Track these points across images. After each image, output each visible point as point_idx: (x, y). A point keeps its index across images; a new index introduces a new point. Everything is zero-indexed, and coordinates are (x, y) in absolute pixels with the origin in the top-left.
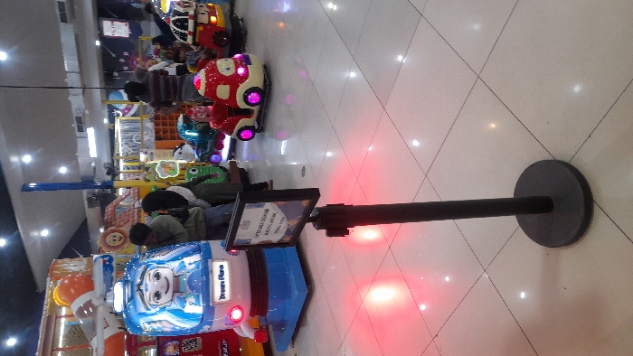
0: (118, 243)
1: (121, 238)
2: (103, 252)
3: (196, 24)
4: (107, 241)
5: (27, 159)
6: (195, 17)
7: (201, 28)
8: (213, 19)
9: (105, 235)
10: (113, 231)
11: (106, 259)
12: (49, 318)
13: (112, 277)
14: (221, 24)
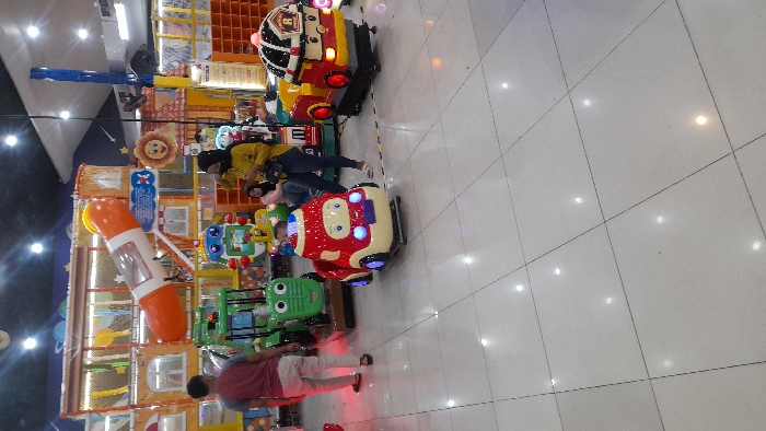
0: (160, 156)
1: (164, 149)
2: (142, 166)
3: (302, 60)
4: (146, 150)
5: (33, 32)
6: (301, 51)
7: (309, 67)
8: (330, 54)
9: (144, 143)
10: (154, 138)
11: (146, 177)
12: (80, 250)
13: (154, 203)
14: (341, 62)
